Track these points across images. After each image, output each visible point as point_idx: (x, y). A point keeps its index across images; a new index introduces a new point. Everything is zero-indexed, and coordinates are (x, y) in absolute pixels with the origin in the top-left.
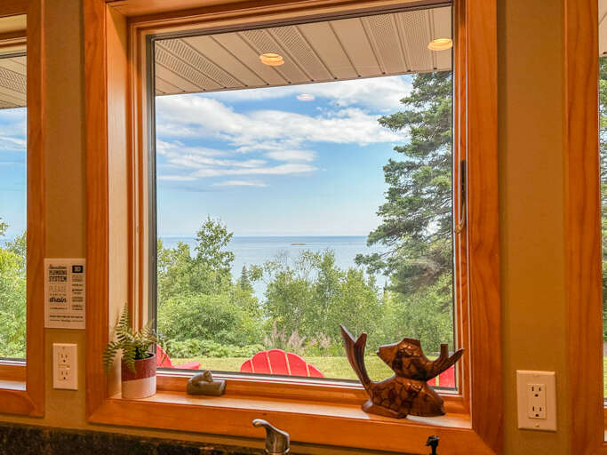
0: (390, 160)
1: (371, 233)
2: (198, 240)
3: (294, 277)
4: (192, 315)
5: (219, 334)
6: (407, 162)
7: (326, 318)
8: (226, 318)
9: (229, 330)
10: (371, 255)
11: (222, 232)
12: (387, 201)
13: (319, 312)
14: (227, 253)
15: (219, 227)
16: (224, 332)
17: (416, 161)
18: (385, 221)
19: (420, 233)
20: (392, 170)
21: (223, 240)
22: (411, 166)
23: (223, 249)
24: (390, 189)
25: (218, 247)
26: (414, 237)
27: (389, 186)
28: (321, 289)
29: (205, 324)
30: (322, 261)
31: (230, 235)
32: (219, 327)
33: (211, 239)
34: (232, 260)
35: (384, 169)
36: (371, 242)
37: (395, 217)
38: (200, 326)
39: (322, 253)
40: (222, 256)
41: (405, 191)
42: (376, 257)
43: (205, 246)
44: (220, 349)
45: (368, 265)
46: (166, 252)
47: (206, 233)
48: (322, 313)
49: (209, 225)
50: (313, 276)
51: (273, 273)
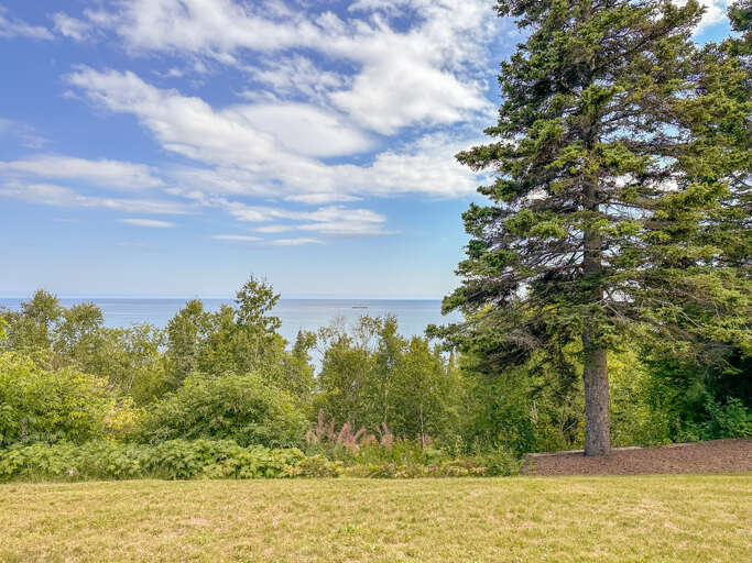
0: (472, 205)
1: (446, 298)
2: (238, 302)
3: (352, 346)
4: (213, 402)
5: (246, 429)
6: (493, 208)
7: (387, 392)
8: (256, 407)
9: (261, 423)
10: (446, 326)
11: (266, 293)
12: (467, 257)
13: (379, 386)
14: (272, 318)
15: (263, 287)
16: (252, 425)
17: (504, 206)
18: (464, 282)
19: (507, 299)
20: (474, 217)
21: (267, 303)
22: (497, 213)
23: (268, 314)
24: (472, 242)
25: (262, 311)
26: (500, 303)
27: (471, 237)
28: (381, 360)
29: (229, 415)
30: (383, 327)
31: (277, 297)
32: (247, 418)
33: (254, 301)
34: (278, 326)
35: (463, 217)
36: (446, 310)
37: (478, 277)
38: (221, 418)
39: (383, 318)
40: (265, 323)
41: (490, 245)
42: (453, 328)
43: (246, 309)
44: (241, 455)
45: (444, 340)
46: (205, 315)
47: (248, 294)
48: (383, 386)
49: (252, 286)
50: (373, 344)
51: (329, 340)
